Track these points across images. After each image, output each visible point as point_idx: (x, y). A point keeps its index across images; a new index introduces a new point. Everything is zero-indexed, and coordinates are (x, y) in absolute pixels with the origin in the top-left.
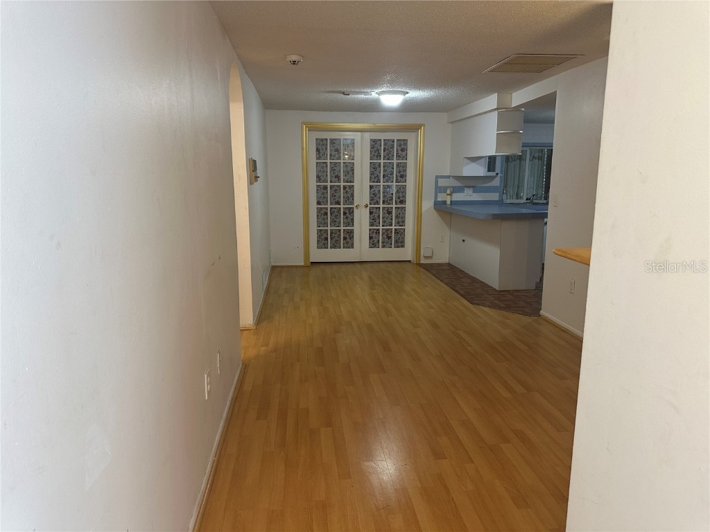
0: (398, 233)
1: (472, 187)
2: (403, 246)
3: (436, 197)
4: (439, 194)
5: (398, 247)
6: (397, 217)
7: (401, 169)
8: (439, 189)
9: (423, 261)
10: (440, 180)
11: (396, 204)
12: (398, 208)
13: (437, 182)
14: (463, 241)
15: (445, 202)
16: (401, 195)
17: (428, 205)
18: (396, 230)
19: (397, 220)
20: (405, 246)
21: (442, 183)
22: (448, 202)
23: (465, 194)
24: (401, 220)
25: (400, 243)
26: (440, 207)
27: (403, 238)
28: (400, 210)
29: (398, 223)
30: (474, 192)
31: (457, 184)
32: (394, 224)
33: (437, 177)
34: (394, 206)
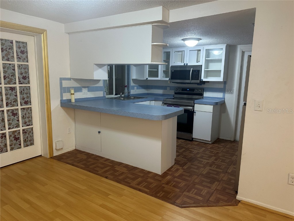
0: (26, 133)
1: (87, 87)
2: (32, 144)
3: (62, 96)
4: (64, 94)
5: (27, 146)
6: (23, 117)
7: (23, 71)
8: (64, 90)
9: (56, 154)
10: (63, 82)
11: (21, 105)
12: (24, 109)
13: (61, 84)
14: (99, 132)
15: (70, 100)
16: (25, 96)
17: (55, 104)
18: (23, 130)
19: (24, 120)
20: (35, 143)
21: (65, 84)
22: (73, 101)
23: (83, 93)
24: (28, 120)
25: (29, 142)
26: (66, 105)
27: (32, 136)
28: (25, 110)
29: (25, 123)
30: (89, 91)
31: (76, 85)
32: (21, 125)
33: (61, 79)
34: (19, 107)
